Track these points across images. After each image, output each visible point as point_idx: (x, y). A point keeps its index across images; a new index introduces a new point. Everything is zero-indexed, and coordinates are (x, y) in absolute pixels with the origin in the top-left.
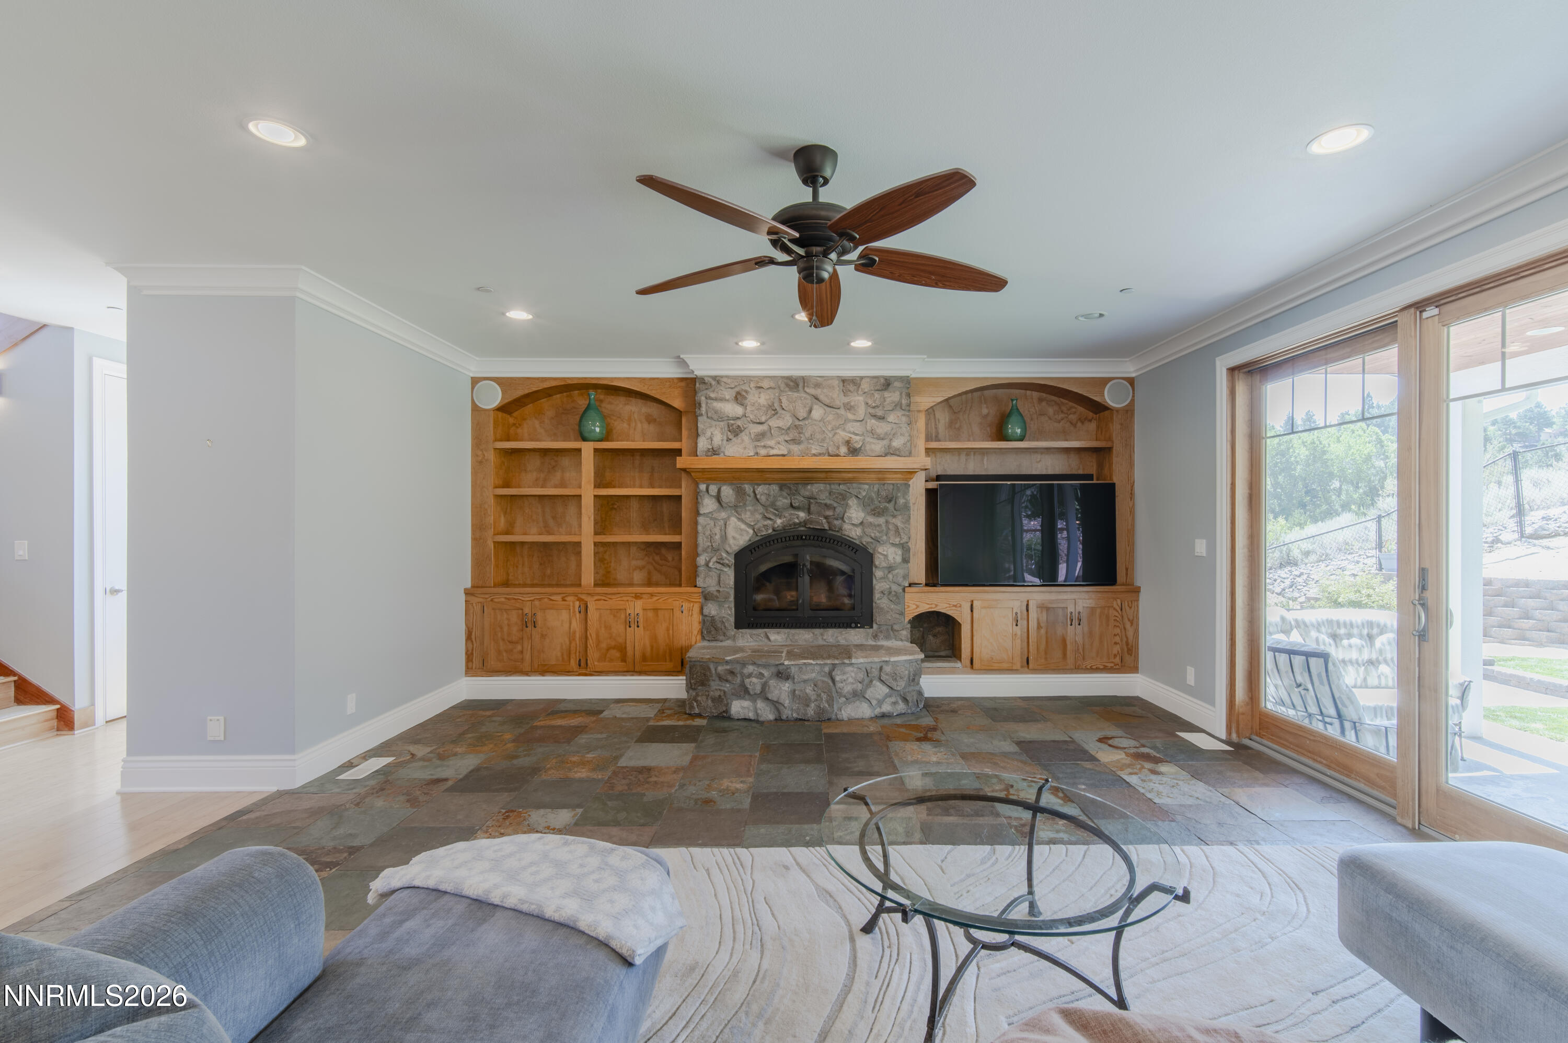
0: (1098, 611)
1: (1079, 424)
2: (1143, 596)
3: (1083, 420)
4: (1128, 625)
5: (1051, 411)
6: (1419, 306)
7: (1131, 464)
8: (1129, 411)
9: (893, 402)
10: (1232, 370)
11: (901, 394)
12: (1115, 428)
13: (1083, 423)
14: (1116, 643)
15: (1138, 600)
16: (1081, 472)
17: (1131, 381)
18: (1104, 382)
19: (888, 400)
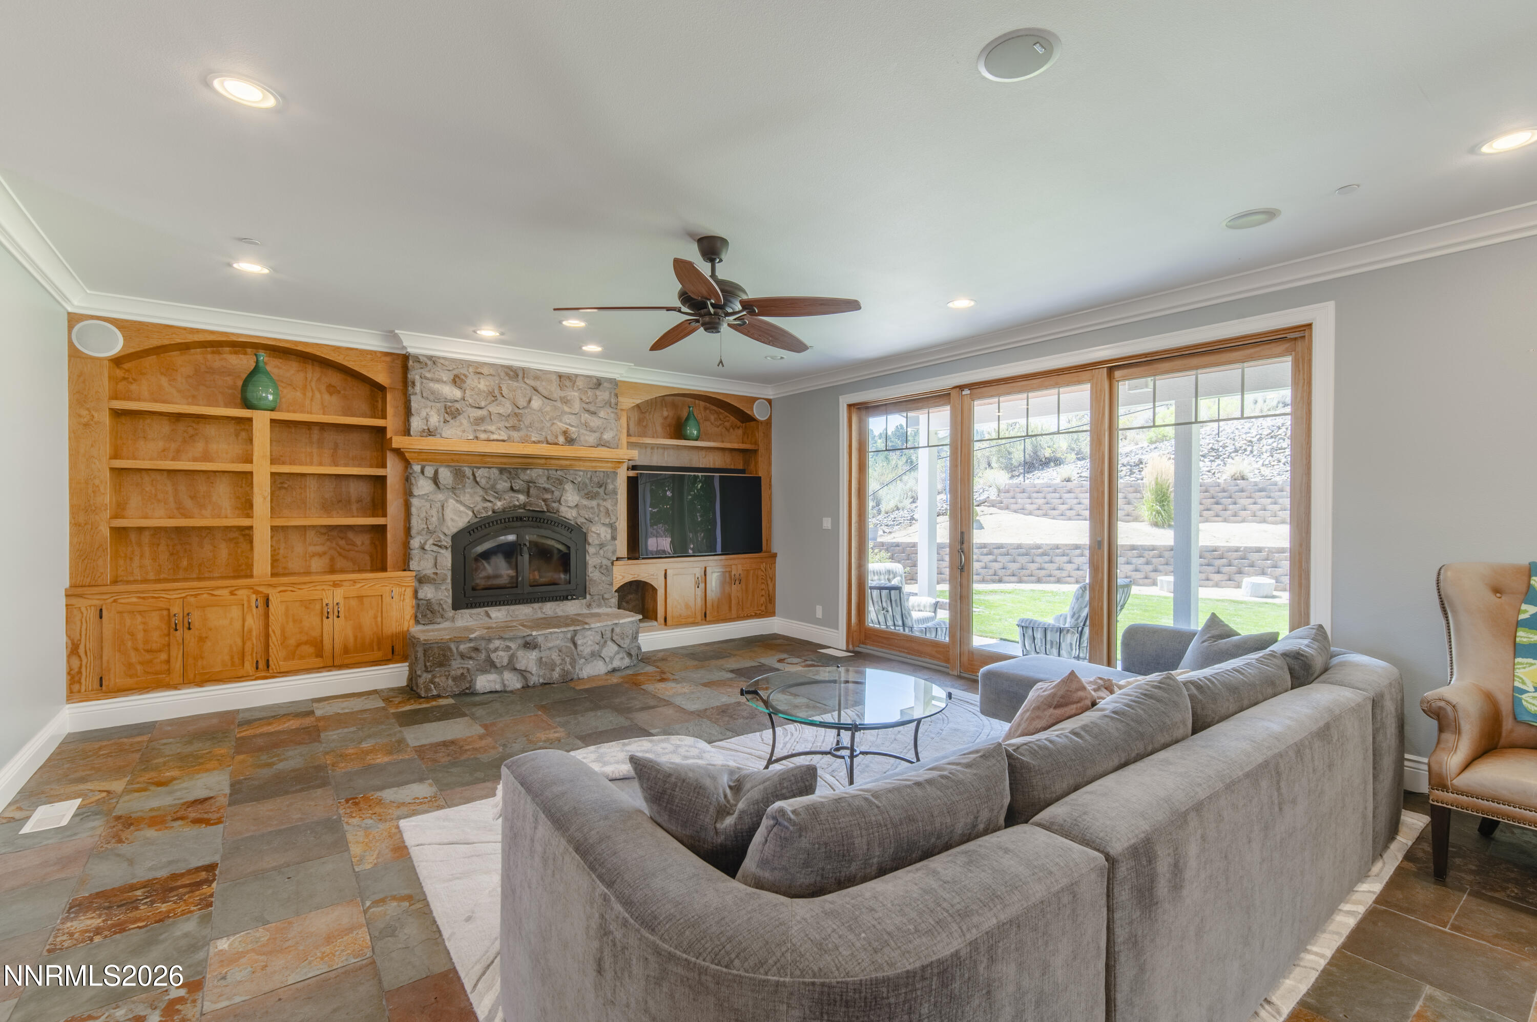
0: (752, 572)
1: (731, 430)
2: (778, 559)
3: (734, 427)
4: (769, 582)
5: (712, 418)
6: (961, 388)
7: (770, 464)
8: (768, 423)
9: (604, 400)
10: (850, 406)
11: (610, 393)
12: (760, 435)
13: (734, 429)
14: (762, 596)
15: (775, 563)
16: (732, 467)
17: (770, 401)
18: (753, 400)
19: (600, 398)
